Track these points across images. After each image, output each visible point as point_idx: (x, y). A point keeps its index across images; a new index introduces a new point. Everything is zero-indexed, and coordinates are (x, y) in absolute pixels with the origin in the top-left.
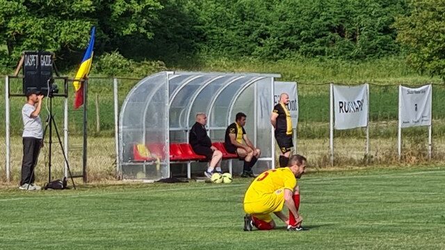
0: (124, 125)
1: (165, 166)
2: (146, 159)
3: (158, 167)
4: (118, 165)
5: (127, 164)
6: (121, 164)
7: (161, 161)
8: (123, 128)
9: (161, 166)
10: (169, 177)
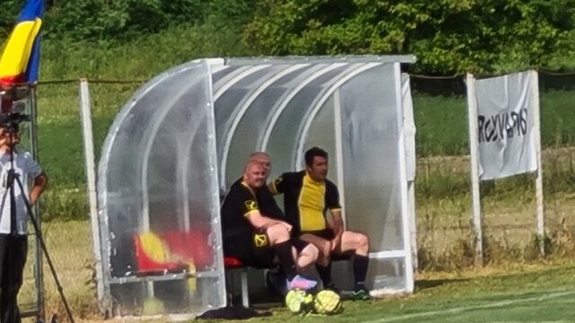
0: (110, 189)
1: (216, 279)
2: (165, 266)
3: (192, 283)
4: (100, 285)
5: (122, 280)
6: (108, 283)
7: (198, 269)
8: (109, 198)
9: (199, 280)
10: (224, 305)
